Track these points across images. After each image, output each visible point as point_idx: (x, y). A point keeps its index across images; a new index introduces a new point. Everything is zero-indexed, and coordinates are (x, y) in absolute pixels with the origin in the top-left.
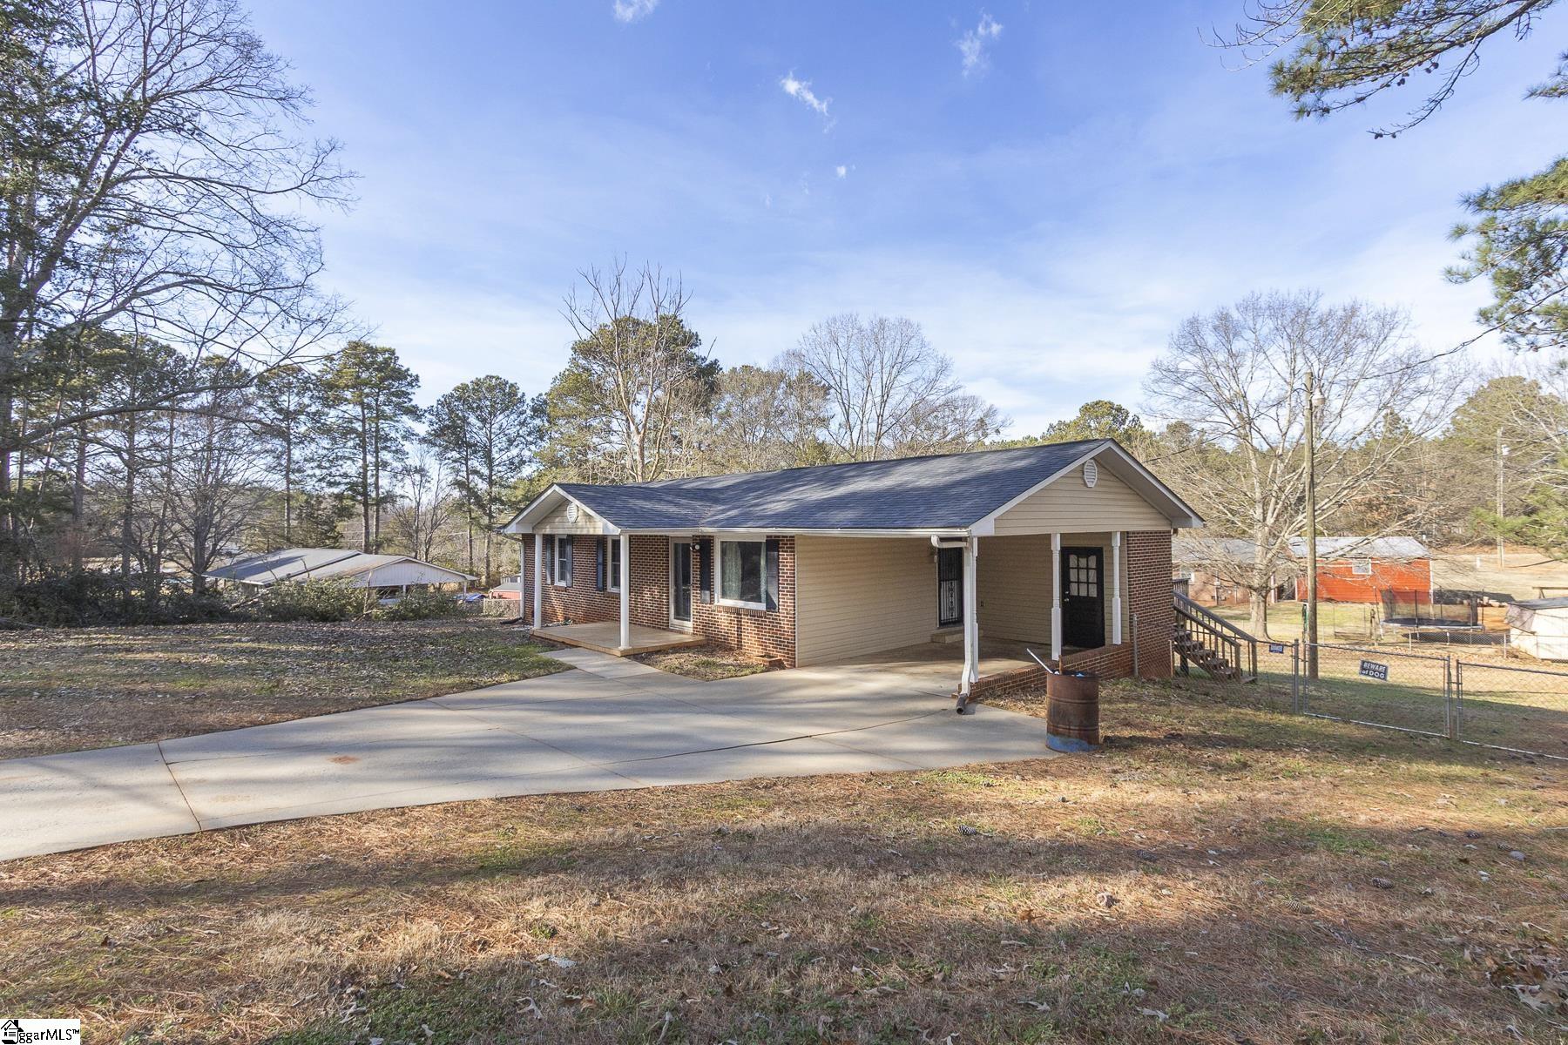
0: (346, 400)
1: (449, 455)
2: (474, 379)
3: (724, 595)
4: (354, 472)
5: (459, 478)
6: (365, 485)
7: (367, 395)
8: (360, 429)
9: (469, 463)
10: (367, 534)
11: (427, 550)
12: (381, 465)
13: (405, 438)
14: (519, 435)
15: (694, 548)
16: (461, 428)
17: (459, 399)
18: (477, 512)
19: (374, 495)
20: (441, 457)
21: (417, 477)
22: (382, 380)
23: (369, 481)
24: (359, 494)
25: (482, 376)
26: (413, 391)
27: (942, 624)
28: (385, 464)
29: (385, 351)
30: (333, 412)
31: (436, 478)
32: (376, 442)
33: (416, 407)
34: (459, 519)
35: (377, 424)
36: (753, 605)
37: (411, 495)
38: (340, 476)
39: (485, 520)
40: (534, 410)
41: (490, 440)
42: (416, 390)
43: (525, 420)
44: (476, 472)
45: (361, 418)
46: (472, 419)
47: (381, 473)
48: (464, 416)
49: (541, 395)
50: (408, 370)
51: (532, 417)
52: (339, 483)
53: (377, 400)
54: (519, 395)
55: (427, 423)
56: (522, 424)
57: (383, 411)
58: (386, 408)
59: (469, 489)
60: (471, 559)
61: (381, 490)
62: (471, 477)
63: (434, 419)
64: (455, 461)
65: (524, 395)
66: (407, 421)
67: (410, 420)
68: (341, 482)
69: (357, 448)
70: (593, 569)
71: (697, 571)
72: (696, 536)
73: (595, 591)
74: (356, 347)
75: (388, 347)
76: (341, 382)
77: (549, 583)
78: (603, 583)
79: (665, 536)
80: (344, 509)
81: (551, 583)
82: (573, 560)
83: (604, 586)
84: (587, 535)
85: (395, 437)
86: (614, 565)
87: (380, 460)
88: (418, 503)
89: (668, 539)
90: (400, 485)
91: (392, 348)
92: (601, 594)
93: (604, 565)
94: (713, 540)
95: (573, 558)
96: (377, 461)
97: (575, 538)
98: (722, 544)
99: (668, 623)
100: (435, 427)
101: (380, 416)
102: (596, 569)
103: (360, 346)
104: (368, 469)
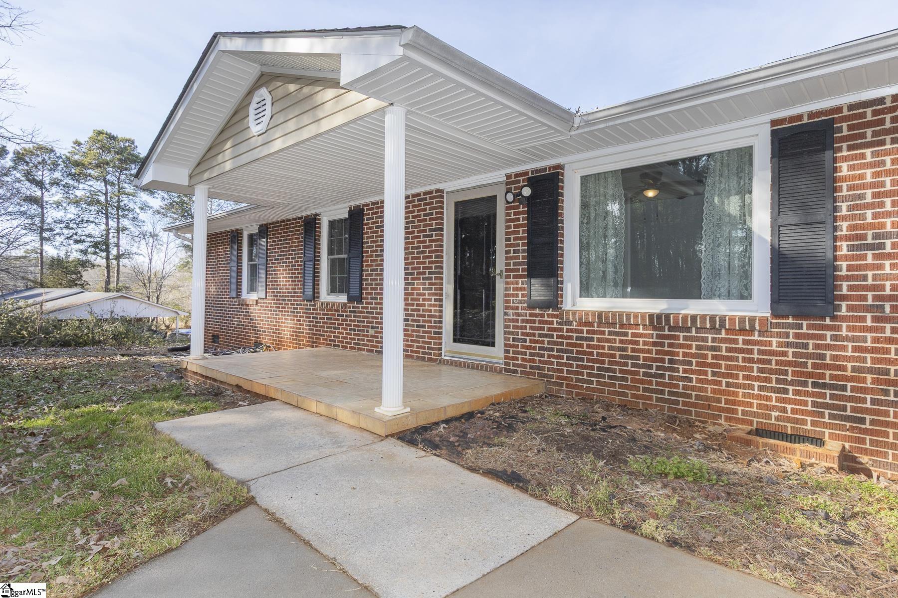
0: (91, 176)
3: (586, 289)
6: (107, 245)
7: (109, 174)
8: (103, 200)
10: (108, 281)
11: (158, 296)
12: (120, 230)
13: (141, 209)
15: (515, 196)
19: (115, 252)
21: (151, 240)
22: (123, 162)
23: (111, 241)
24: (101, 250)
28: (124, 229)
29: (125, 140)
30: (81, 186)
32: (117, 211)
35: (119, 197)
37: (144, 252)
38: (86, 236)
45: (104, 192)
47: (121, 235)
52: (83, 241)
53: (119, 179)
55: (160, 199)
57: (124, 188)
58: (126, 186)
61: (121, 248)
66: (143, 196)
67: (145, 195)
68: (86, 240)
69: (100, 214)
70: (298, 269)
71: (518, 245)
72: (517, 175)
73: (301, 301)
74: (99, 134)
75: (128, 137)
76: (86, 161)
77: (234, 296)
78: (314, 289)
79: (438, 191)
80: (87, 261)
81: (237, 295)
82: (267, 260)
83: (314, 293)
84: (289, 220)
85: (132, 208)
86: (332, 260)
87: (120, 225)
88: (151, 260)
89: (442, 197)
90: (136, 245)
91: (133, 139)
92: (310, 305)
93: (315, 260)
94: (563, 174)
95: (267, 257)
96: (118, 225)
97: (270, 228)
98: (585, 180)
99: (440, 349)
100: (166, 203)
101: (121, 191)
102: (301, 269)
103: (103, 134)
104: (110, 232)
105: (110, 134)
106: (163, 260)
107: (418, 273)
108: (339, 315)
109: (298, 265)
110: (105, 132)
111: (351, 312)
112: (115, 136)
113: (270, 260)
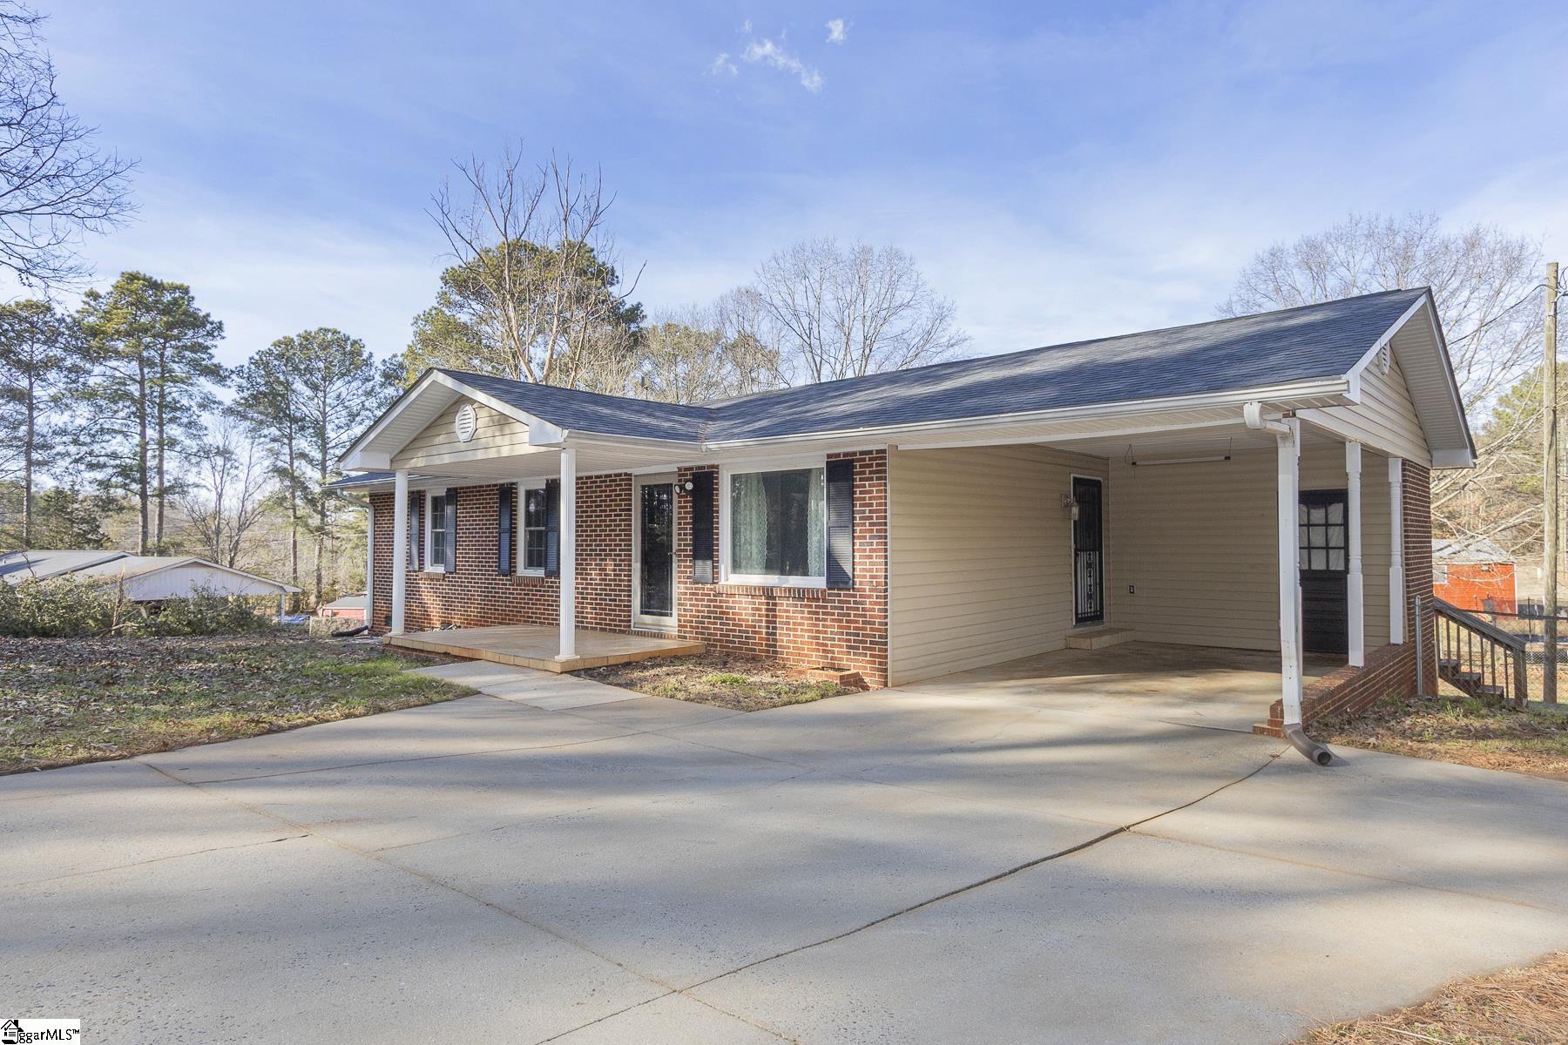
0: (117, 352)
1: (266, 432)
2: (302, 332)
3: (736, 566)
4: (126, 451)
5: (280, 464)
6: (143, 469)
7: (147, 347)
8: (137, 394)
9: (294, 442)
10: (145, 534)
11: (232, 560)
12: (166, 443)
13: (202, 406)
14: (364, 408)
15: (682, 488)
16: (283, 396)
17: (280, 356)
18: (303, 509)
19: (155, 483)
20: (254, 432)
21: (220, 461)
22: (170, 326)
23: (149, 464)
24: (134, 480)
25: (313, 329)
26: (214, 343)
27: (1081, 620)
28: (173, 443)
29: (175, 288)
30: (98, 369)
31: (245, 460)
32: (161, 412)
33: (218, 367)
34: (278, 519)
35: (162, 387)
36: (795, 581)
37: (209, 482)
38: (107, 456)
39: (315, 521)
40: (386, 376)
41: (324, 414)
42: (218, 342)
43: (372, 390)
44: (303, 455)
45: (138, 378)
46: (299, 385)
47: (167, 454)
48: (287, 381)
49: (395, 356)
50: (208, 315)
51: (382, 385)
52: (105, 466)
53: (162, 355)
54: (365, 356)
55: (234, 389)
56: (368, 394)
57: (171, 371)
58: (175, 366)
59: (293, 478)
60: (295, 571)
61: (166, 477)
62: (296, 463)
63: (244, 383)
64: (274, 440)
65: (371, 355)
66: (206, 385)
67: (210, 383)
68: (108, 464)
69: (132, 418)
70: (493, 541)
71: (686, 529)
72: (686, 469)
73: (496, 575)
74: (132, 280)
75: (178, 282)
76: (110, 327)
77: (417, 568)
78: (510, 563)
79: (626, 474)
80: (111, 500)
81: (420, 568)
82: (456, 529)
83: (511, 567)
84: (482, 487)
85: (187, 405)
86: (531, 532)
87: (165, 436)
88: (220, 496)
89: (631, 480)
90: (195, 470)
91: (186, 285)
92: (507, 580)
93: (512, 532)
94: (717, 473)
95: (456, 525)
96: (161, 437)
97: (460, 493)
98: (735, 478)
99: (630, 621)
100: (246, 394)
101: (167, 376)
102: (496, 541)
103: (138, 279)
104: (148, 447)
105: (151, 278)
106: (241, 496)
107: (610, 550)
108: (536, 591)
109: (493, 537)
110: (141, 277)
111: (549, 587)
112: (159, 282)
113: (461, 529)
